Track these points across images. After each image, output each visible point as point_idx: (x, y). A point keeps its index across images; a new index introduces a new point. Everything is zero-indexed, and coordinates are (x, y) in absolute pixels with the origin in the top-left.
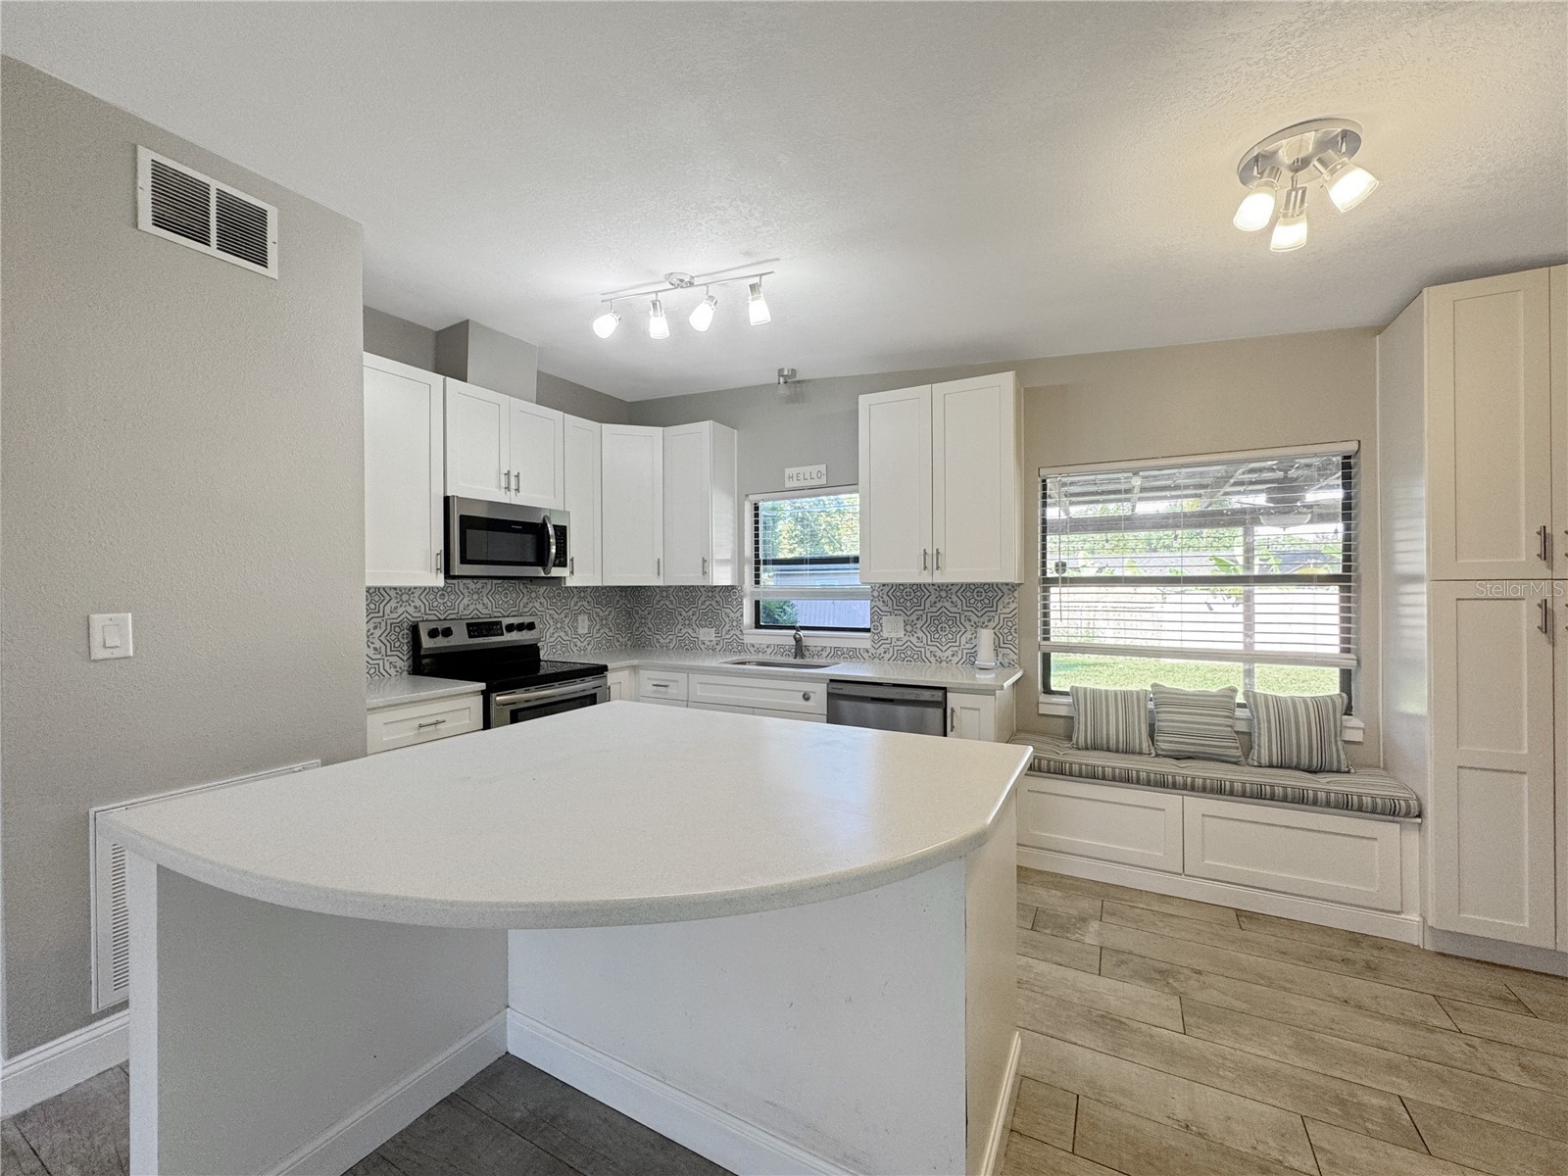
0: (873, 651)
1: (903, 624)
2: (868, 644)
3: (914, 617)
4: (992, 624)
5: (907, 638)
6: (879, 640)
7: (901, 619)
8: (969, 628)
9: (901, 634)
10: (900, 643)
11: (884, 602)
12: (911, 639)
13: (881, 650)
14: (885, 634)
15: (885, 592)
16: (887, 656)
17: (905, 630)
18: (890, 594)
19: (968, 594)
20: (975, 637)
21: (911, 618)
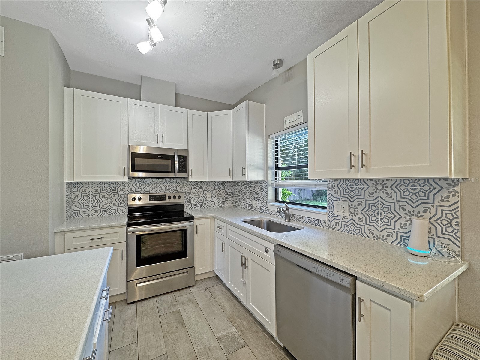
0: (328, 222)
1: (348, 207)
2: (325, 218)
3: (356, 203)
4: (428, 215)
5: (350, 217)
6: (332, 216)
7: (346, 204)
8: (403, 215)
9: (347, 214)
10: (347, 220)
11: (335, 191)
12: (354, 218)
13: (333, 223)
14: (336, 213)
15: (336, 185)
16: (337, 228)
17: (350, 211)
18: (339, 186)
19: (403, 187)
20: (410, 224)
21: (354, 204)
